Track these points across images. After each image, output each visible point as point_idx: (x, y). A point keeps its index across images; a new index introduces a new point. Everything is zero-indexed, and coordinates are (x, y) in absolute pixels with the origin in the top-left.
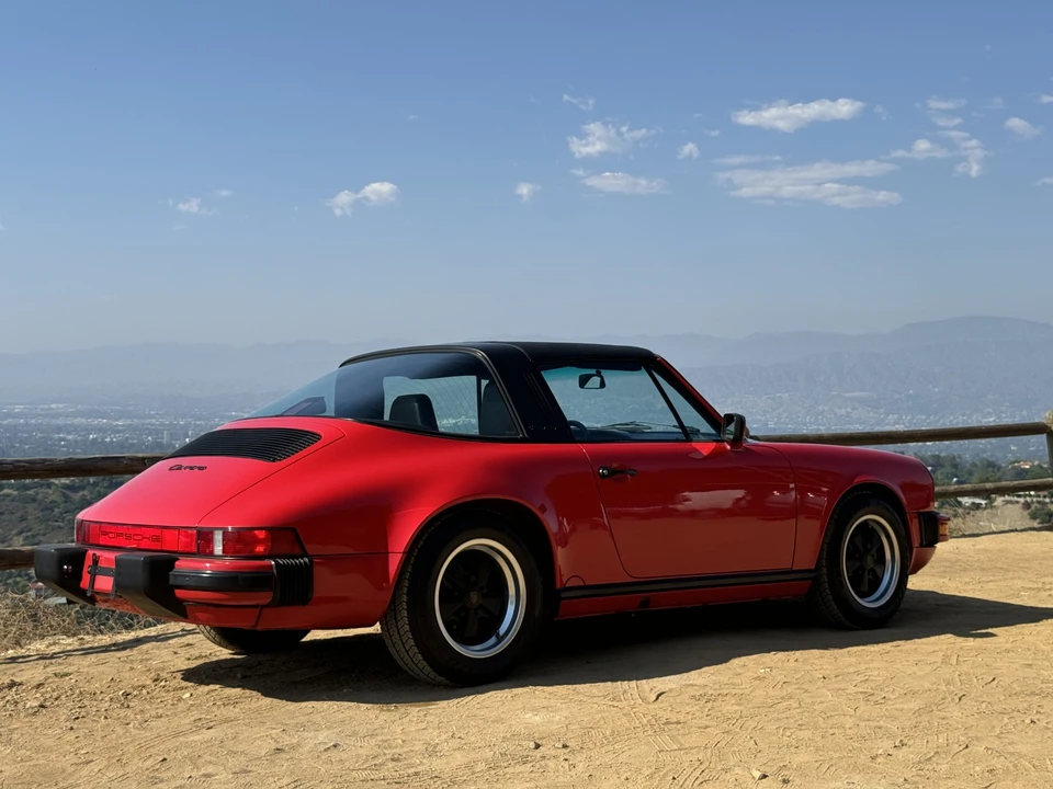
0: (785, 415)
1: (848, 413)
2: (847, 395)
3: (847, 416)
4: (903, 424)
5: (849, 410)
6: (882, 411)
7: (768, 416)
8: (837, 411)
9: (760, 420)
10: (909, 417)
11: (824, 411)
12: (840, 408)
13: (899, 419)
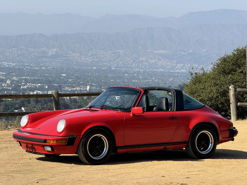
0: (121, 63)
1: (156, 62)
2: (156, 52)
3: (156, 64)
4: (186, 69)
5: (157, 60)
6: (175, 61)
7: (112, 63)
8: (150, 61)
9: (107, 65)
10: (189, 65)
11: (143, 60)
12: (151, 59)
13: (183, 66)
